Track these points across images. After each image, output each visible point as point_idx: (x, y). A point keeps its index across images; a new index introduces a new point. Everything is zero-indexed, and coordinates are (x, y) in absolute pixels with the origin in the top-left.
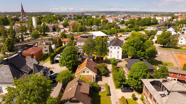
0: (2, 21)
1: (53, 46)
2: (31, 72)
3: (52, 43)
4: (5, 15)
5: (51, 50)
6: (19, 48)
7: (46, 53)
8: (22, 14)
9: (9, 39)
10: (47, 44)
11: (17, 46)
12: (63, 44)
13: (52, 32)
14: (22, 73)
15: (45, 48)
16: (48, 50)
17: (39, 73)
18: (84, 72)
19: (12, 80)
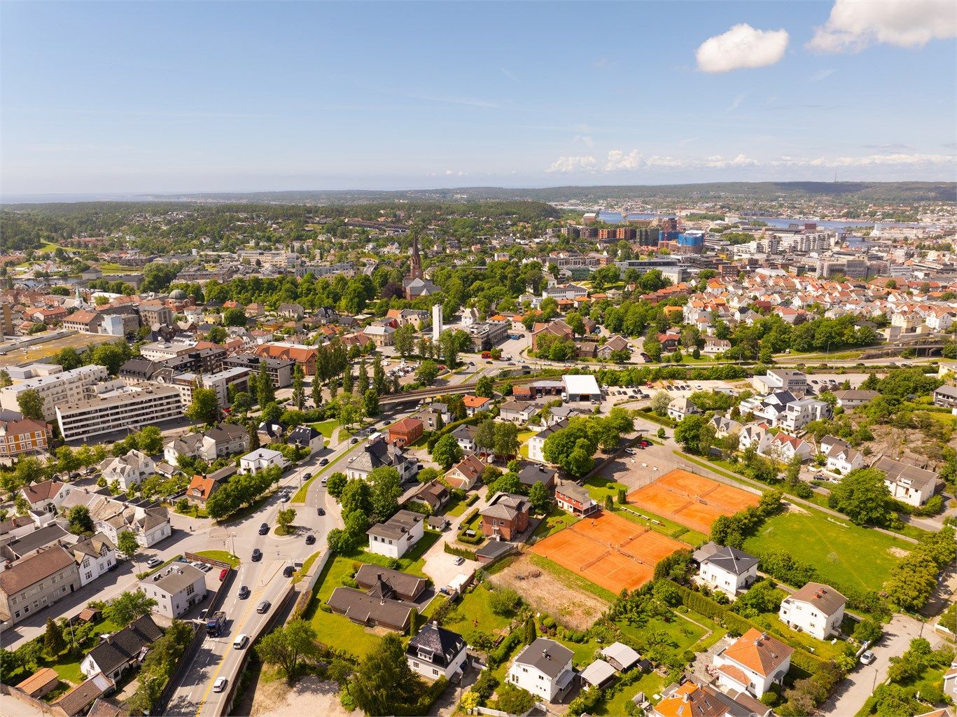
0: (358, 296)
1: (445, 418)
2: (390, 464)
3: (444, 410)
4: (364, 232)
5: (441, 424)
6: (387, 408)
7: (431, 429)
8: (414, 268)
9: (371, 393)
10: (434, 411)
11: (384, 405)
12: (469, 412)
13: (479, 351)
14: (382, 463)
15: (430, 419)
16: (435, 424)
17: (399, 467)
18: (454, 474)
19: (371, 469)
